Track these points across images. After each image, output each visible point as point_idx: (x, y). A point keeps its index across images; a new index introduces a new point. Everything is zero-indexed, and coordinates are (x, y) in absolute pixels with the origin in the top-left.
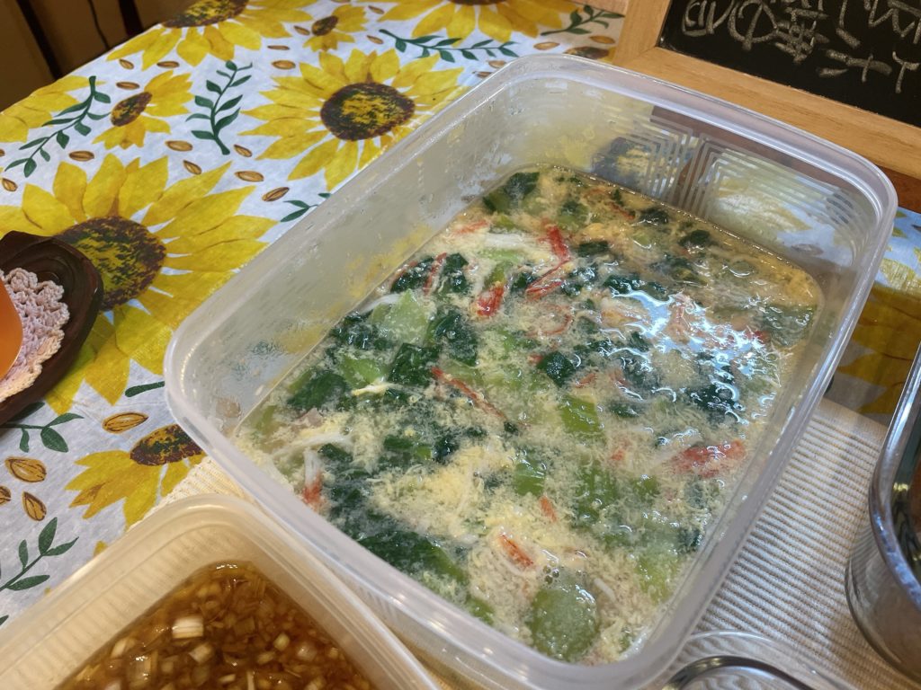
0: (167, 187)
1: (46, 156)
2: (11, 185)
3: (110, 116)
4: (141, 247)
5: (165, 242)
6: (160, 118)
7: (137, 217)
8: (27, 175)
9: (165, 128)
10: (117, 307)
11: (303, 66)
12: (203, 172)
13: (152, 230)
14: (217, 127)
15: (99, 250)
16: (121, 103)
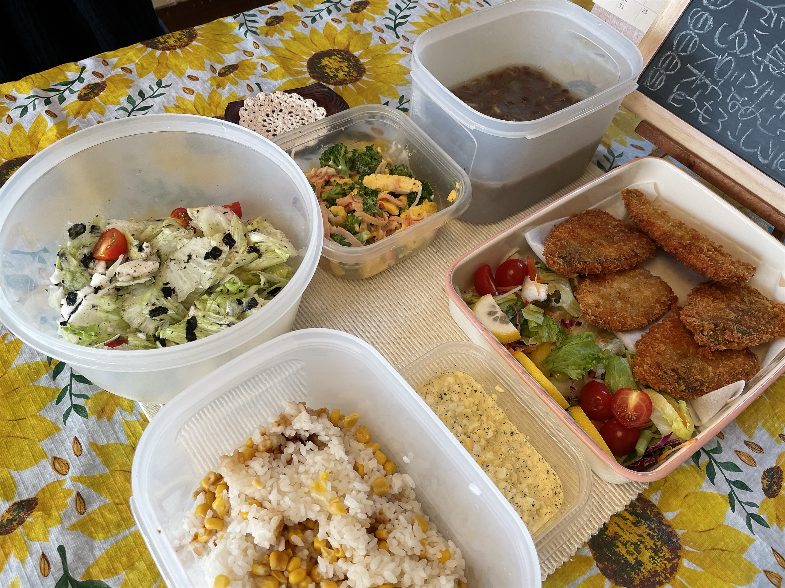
0: (370, 45)
1: (321, 18)
2: (305, 25)
3: (350, 7)
4: (356, 66)
5: (366, 67)
6: (372, 14)
7: (356, 54)
8: (312, 23)
9: (373, 20)
10: (344, 85)
11: (442, 8)
12: (387, 43)
13: (362, 61)
14: (397, 25)
15: (340, 62)
16: (356, 3)
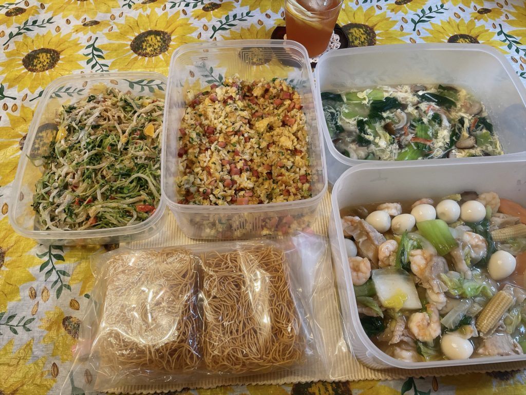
0: (391, 29)
1: (371, 2)
2: (357, 3)
4: (371, 40)
6: (408, 9)
8: (363, 3)
12: (404, 31)
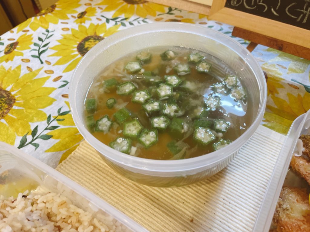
3: (4, 51)
5: (16, 97)
7: (8, 89)
9: (22, 54)
11: (72, 30)
13: (13, 93)
14: (40, 54)
16: (8, 46)
